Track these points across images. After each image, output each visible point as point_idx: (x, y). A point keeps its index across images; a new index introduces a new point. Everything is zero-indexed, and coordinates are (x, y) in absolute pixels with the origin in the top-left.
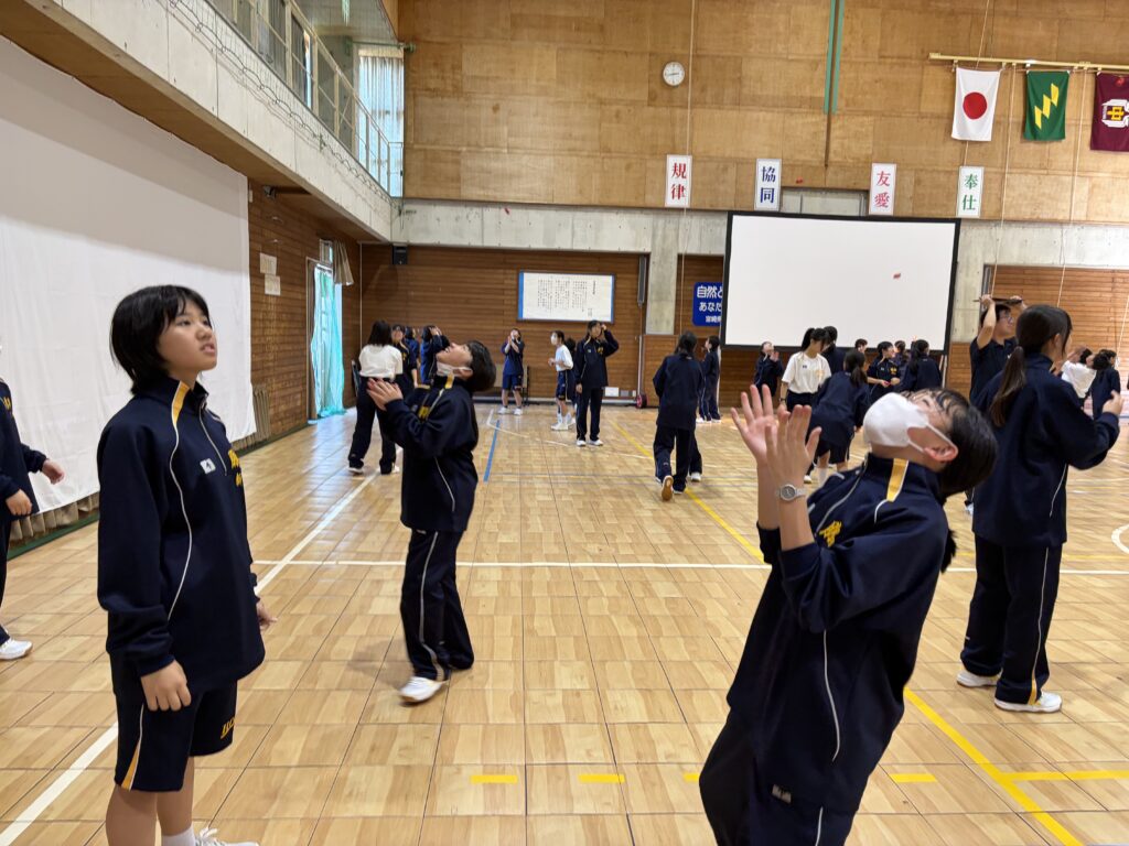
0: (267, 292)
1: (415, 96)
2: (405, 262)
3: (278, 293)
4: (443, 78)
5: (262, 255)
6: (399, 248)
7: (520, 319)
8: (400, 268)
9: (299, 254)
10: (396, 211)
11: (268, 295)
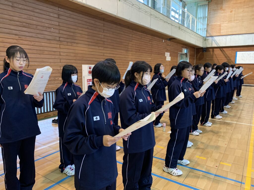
0: (167, 60)
1: (210, 12)
2: (206, 52)
3: (170, 60)
4: (218, 7)
5: (166, 53)
6: (204, 48)
7: (235, 64)
8: (205, 53)
9: (176, 51)
10: (204, 40)
11: (167, 61)
